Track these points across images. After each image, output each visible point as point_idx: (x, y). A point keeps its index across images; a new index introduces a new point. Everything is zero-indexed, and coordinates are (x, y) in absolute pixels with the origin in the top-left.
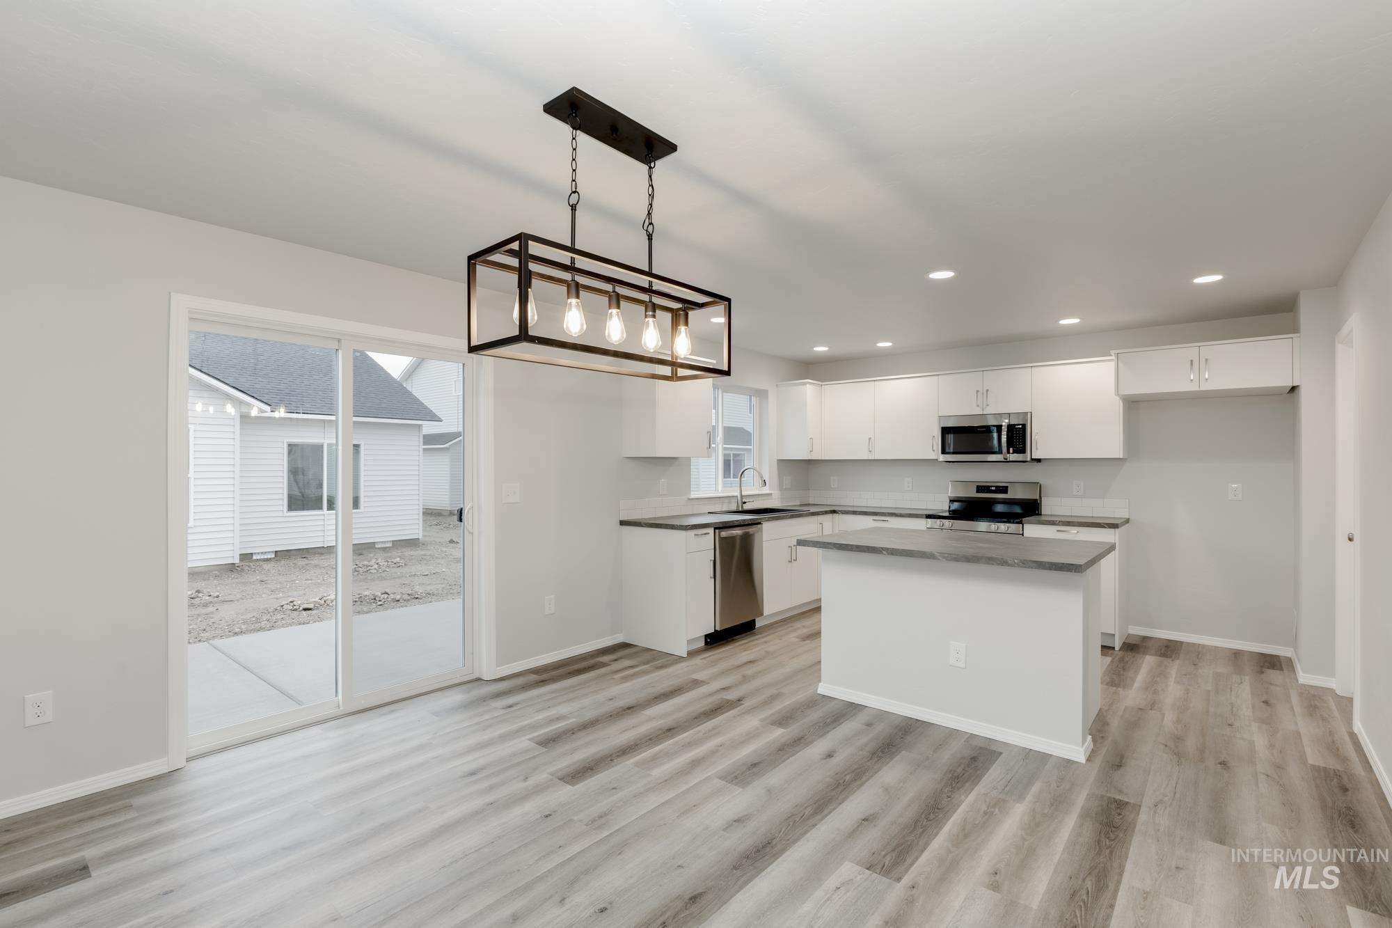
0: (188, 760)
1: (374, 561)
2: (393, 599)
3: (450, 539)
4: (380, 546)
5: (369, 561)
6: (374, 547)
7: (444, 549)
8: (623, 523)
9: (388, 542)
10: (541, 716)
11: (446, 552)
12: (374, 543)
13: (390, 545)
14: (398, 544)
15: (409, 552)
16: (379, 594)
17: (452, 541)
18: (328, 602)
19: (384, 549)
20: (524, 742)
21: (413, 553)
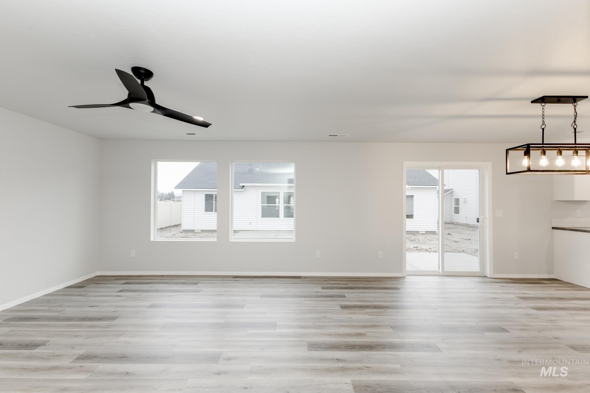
0: (407, 275)
1: (420, 238)
2: (433, 251)
3: (448, 233)
4: (421, 233)
5: (418, 237)
6: (419, 233)
7: (446, 237)
8: (553, 228)
9: (424, 231)
10: (517, 291)
11: (447, 237)
12: (419, 231)
13: (425, 233)
14: (427, 233)
15: (433, 236)
16: (428, 248)
17: (449, 234)
18: (411, 249)
19: (422, 234)
20: (512, 296)
21: (434, 236)
